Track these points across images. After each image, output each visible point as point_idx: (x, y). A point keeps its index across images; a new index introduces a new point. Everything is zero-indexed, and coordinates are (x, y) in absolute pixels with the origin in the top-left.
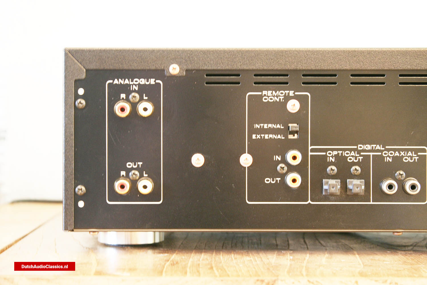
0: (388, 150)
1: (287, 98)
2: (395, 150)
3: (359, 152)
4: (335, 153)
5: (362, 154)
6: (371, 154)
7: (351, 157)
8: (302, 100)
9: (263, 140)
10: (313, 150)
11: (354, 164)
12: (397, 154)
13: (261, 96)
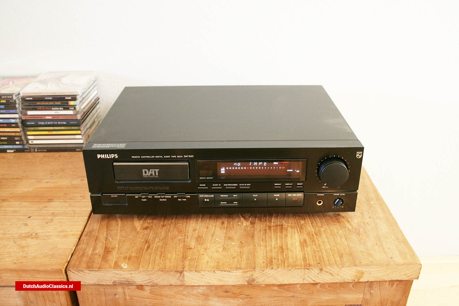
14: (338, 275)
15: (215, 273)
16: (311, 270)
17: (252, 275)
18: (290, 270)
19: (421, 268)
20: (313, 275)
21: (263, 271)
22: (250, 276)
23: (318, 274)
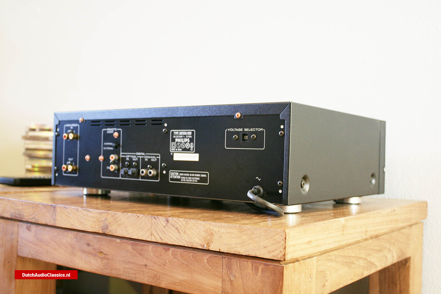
0: (146, 155)
1: (115, 131)
2: (149, 155)
3: (137, 156)
4: (129, 156)
5: (138, 157)
6: (141, 157)
7: (135, 158)
8: (119, 132)
9: (107, 150)
10: (122, 155)
11: (134, 161)
12: (149, 157)
13: (106, 131)
14: (185, 232)
15: (78, 211)
16: (157, 219)
17: (106, 219)
18: (138, 216)
19: (285, 238)
20: (159, 228)
21: (115, 214)
22: (104, 220)
23: (165, 227)
